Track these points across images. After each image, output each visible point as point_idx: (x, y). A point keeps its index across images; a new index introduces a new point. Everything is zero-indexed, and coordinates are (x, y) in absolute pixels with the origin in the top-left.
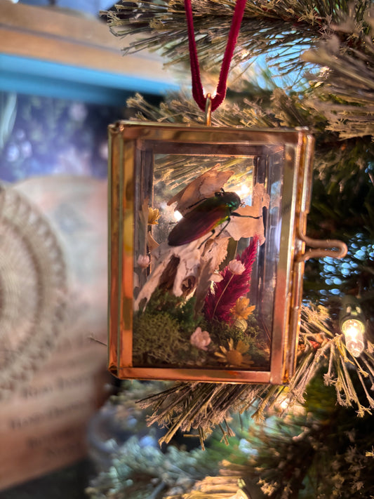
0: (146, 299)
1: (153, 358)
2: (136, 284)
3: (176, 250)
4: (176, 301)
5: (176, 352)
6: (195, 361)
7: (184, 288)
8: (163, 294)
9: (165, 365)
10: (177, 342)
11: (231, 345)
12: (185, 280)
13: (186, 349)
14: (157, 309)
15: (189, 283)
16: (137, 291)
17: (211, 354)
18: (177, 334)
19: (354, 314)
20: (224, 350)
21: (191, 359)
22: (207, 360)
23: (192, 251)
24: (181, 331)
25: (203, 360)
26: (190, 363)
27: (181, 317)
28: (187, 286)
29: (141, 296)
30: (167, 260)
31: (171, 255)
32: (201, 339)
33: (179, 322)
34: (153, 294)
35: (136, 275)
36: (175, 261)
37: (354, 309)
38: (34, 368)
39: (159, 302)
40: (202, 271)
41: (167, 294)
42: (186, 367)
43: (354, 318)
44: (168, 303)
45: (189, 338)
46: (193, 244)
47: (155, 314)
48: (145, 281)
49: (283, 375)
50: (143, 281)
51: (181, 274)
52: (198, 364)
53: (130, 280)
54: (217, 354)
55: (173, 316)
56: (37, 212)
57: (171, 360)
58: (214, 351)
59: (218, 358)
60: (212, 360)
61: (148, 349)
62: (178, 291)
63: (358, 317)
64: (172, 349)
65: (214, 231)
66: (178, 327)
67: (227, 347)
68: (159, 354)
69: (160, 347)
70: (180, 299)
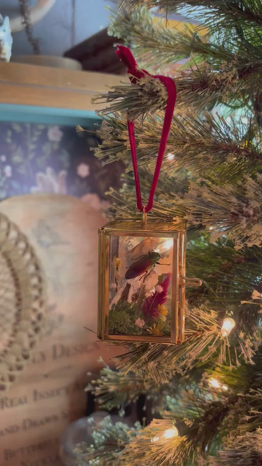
0: (115, 304)
1: (118, 331)
2: (110, 297)
3: (129, 281)
4: (129, 305)
5: (129, 328)
6: (137, 332)
7: (133, 299)
8: (123, 302)
9: (124, 334)
10: (129, 324)
11: (155, 326)
12: (133, 295)
13: (133, 327)
14: (120, 309)
15: (135, 297)
16: (110, 301)
17: (145, 330)
18: (130, 321)
19: (230, 315)
20: (151, 329)
21: (135, 332)
22: (143, 332)
23: (136, 281)
24: (131, 319)
25: (141, 333)
26: (134, 334)
27: (131, 313)
28: (135, 298)
29: (113, 302)
30: (125, 286)
31: (126, 283)
32: (140, 323)
33: (130, 315)
34: (118, 302)
35: (110, 293)
36: (129, 286)
37: (229, 312)
38: (12, 379)
39: (121, 305)
40: (141, 291)
41: (124, 302)
42: (133, 335)
43: (230, 317)
44: (125, 306)
45: (134, 322)
46: (137, 278)
47: (119, 311)
48: (115, 296)
49: (177, 340)
50: (113, 296)
51: (131, 292)
52: (139, 334)
53: (108, 295)
54: (148, 330)
55: (127, 312)
56: (16, 228)
57: (126, 332)
58: (146, 329)
59: (148, 332)
60: (145, 332)
61: (116, 327)
62: (130, 300)
63: (232, 317)
64: (126, 327)
65: (147, 272)
66: (129, 317)
67: (153, 328)
68: (120, 329)
69: (121, 326)
70: (130, 305)
